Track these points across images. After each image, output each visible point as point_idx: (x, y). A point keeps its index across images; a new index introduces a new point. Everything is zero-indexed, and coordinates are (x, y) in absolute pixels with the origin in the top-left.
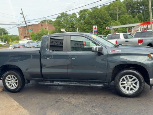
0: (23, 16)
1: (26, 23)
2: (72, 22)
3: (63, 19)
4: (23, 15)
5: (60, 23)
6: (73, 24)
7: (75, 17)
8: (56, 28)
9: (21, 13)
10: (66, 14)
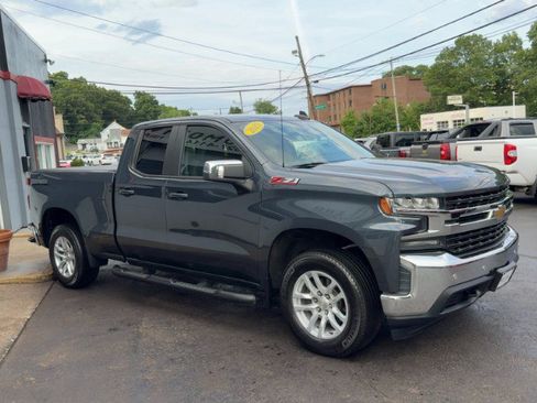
0: (302, 61)
1: (307, 82)
2: (500, 66)
3: (462, 61)
4: (301, 57)
5: (450, 76)
6: (502, 74)
7: (514, 48)
8: (435, 94)
9: (294, 52)
10: (478, 39)
